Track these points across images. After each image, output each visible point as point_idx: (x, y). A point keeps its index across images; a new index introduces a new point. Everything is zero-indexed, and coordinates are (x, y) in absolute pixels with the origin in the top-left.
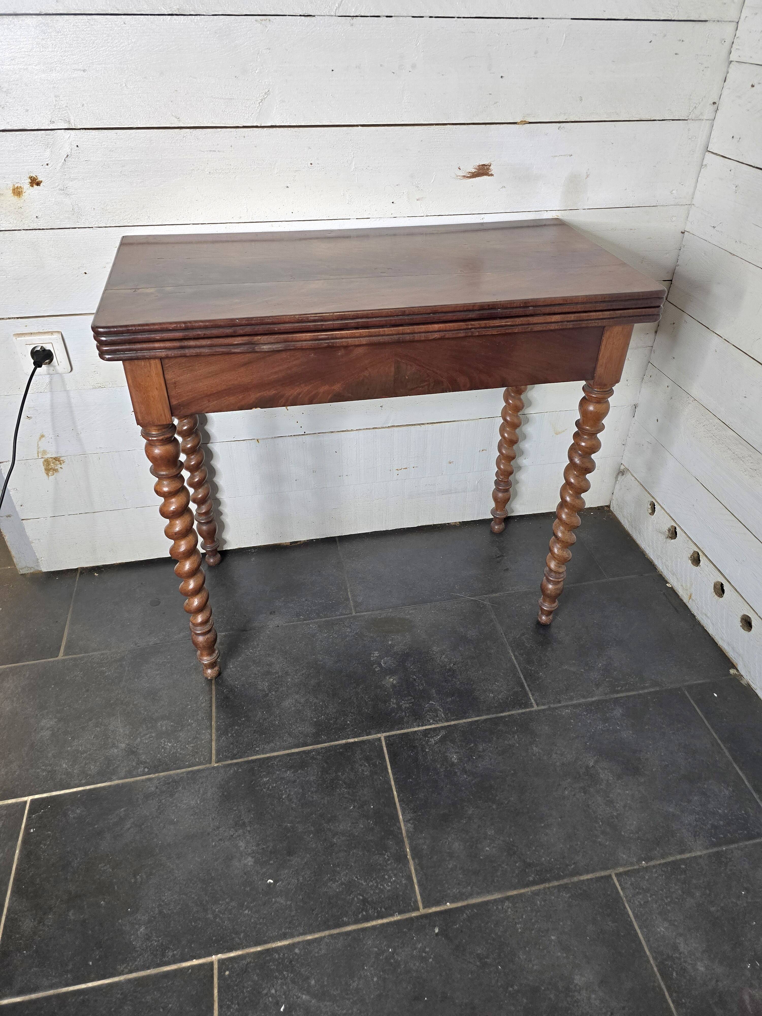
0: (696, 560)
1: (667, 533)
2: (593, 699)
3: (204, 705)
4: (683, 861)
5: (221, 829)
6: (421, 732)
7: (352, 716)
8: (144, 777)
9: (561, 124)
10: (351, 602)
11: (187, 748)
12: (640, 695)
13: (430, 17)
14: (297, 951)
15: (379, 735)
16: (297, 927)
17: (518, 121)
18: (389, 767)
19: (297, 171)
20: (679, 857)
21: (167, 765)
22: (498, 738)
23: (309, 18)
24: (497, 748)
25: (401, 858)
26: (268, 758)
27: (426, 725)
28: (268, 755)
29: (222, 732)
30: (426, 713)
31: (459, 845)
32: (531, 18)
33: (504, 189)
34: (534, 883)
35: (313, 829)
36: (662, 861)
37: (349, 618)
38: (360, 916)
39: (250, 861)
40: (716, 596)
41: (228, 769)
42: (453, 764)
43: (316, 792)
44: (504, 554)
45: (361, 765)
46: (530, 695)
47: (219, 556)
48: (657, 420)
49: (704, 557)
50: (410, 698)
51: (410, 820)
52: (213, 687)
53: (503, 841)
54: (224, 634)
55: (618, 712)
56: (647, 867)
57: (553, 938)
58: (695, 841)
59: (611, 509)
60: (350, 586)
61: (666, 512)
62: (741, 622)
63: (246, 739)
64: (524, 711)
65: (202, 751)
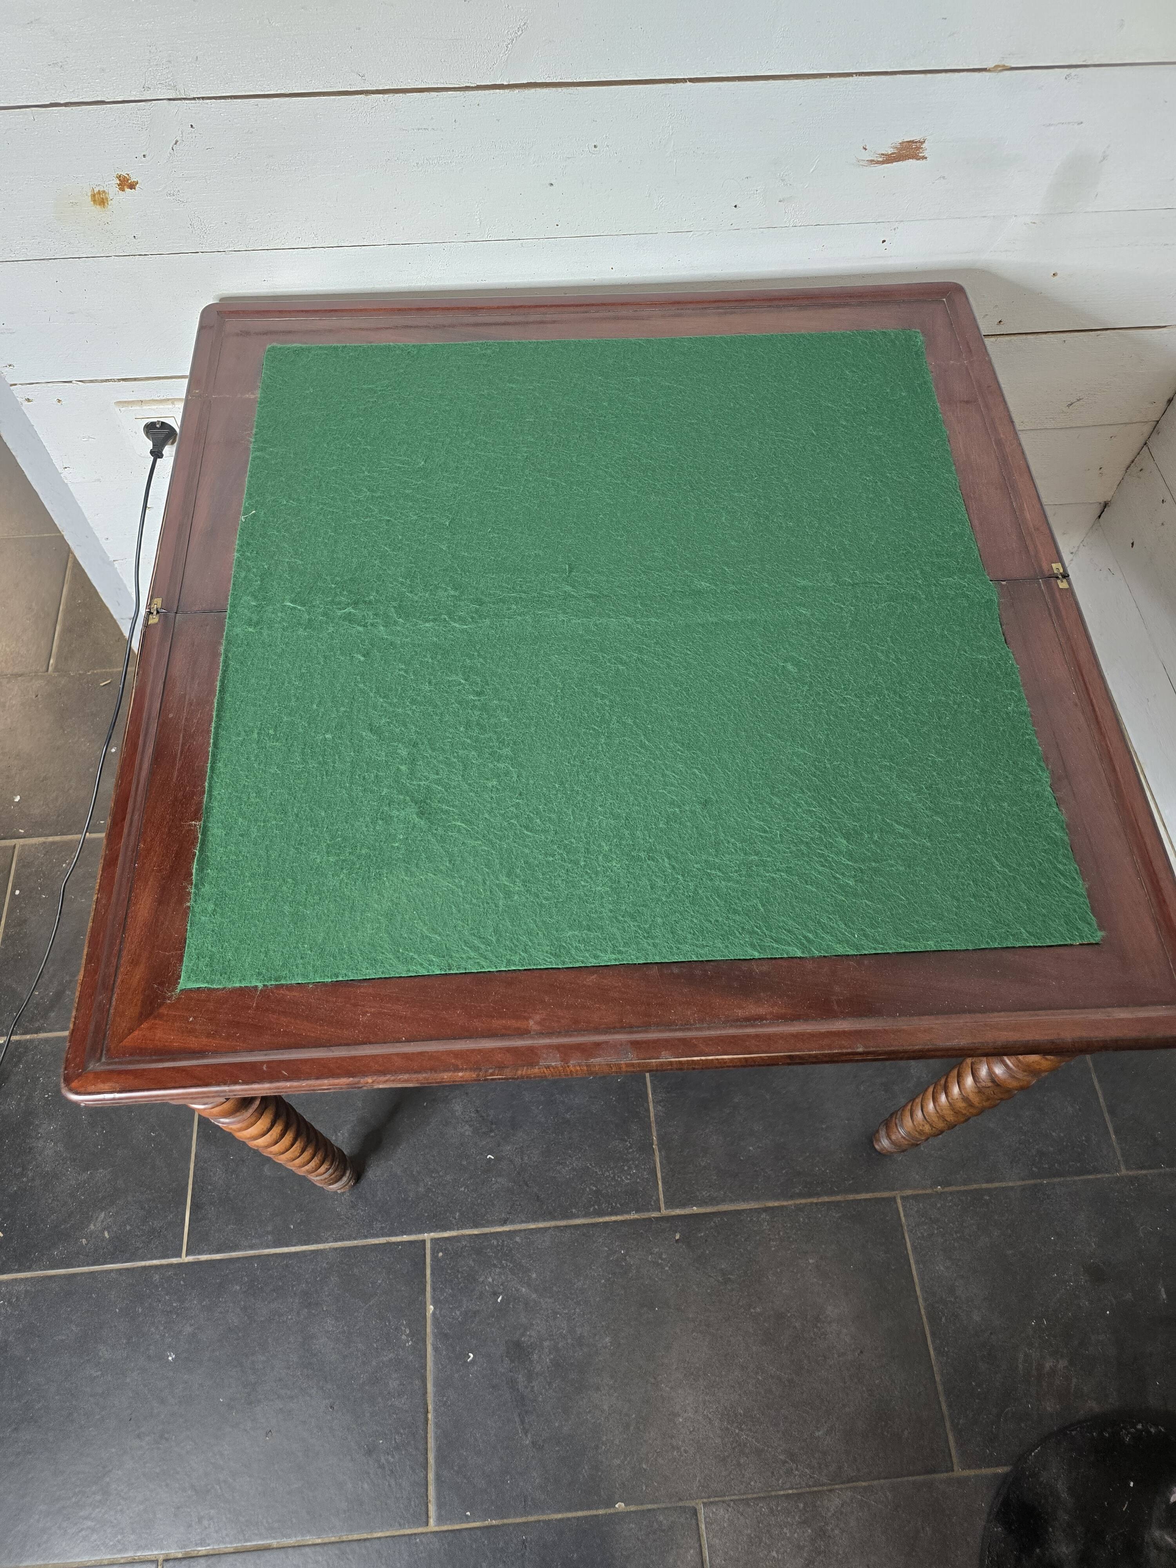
4: (988, 1191)
9: (1073, 69)
14: (518, 1239)
16: (519, 1213)
17: (991, 66)
20: (984, 1186)
25: (646, 1148)
33: (942, 181)
34: (801, 1195)
35: (542, 1098)
36: (963, 1188)
38: (592, 1209)
39: (467, 1130)
56: (942, 1193)
57: (811, 1261)
58: (1012, 1167)
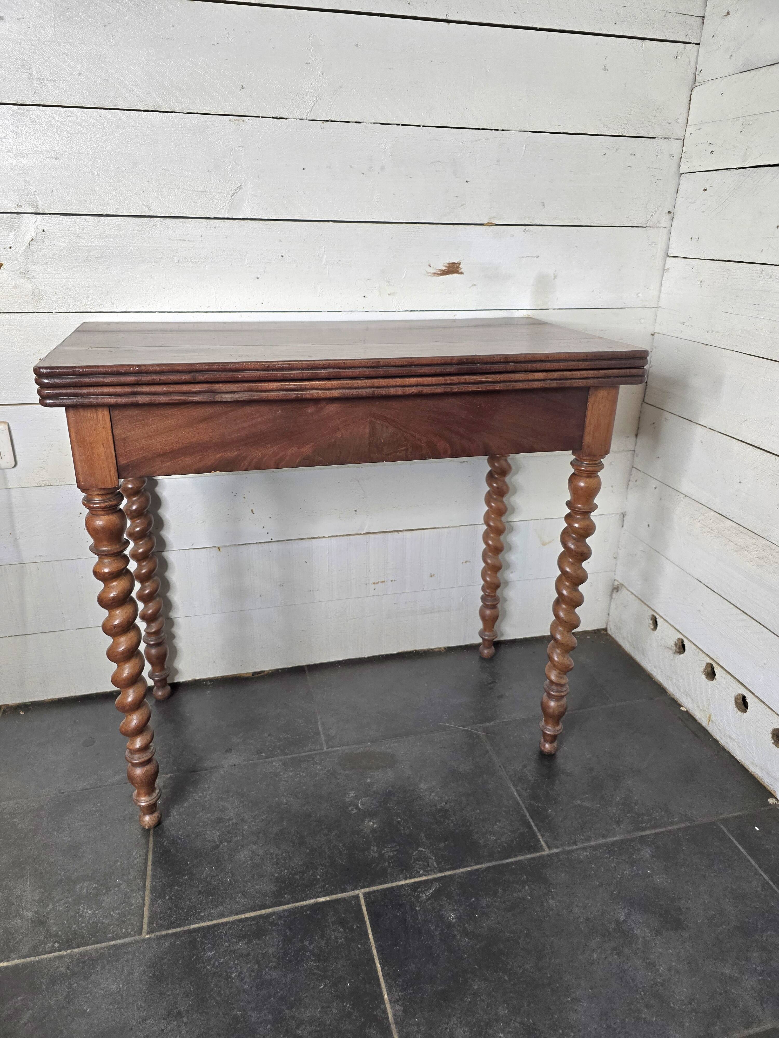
0: (711, 674)
1: (674, 648)
2: (615, 839)
3: (137, 860)
5: (148, 1022)
6: (409, 886)
7: (322, 869)
8: (51, 955)
9: (526, 227)
10: (322, 736)
11: (112, 916)
12: (670, 831)
13: (397, 125)
15: (357, 892)
17: (485, 223)
18: (370, 931)
19: (268, 263)
21: (83, 938)
22: (504, 890)
23: (281, 120)
24: (504, 902)
26: (215, 925)
27: (415, 877)
28: (215, 922)
29: (158, 894)
30: (415, 862)
31: (464, 1032)
32: (492, 130)
33: (474, 287)
35: (270, 1017)
37: (320, 754)
40: (739, 713)
41: (162, 942)
42: (450, 925)
43: (276, 967)
44: (497, 681)
45: (334, 931)
46: (540, 837)
47: (168, 688)
48: (649, 525)
49: (720, 668)
50: (394, 844)
51: (398, 1001)
52: (151, 839)
53: (520, 1023)
54: (169, 776)
55: (646, 853)
59: (609, 632)
60: (321, 718)
61: (670, 624)
62: (773, 737)
63: (188, 902)
64: (533, 855)
65: (130, 919)
